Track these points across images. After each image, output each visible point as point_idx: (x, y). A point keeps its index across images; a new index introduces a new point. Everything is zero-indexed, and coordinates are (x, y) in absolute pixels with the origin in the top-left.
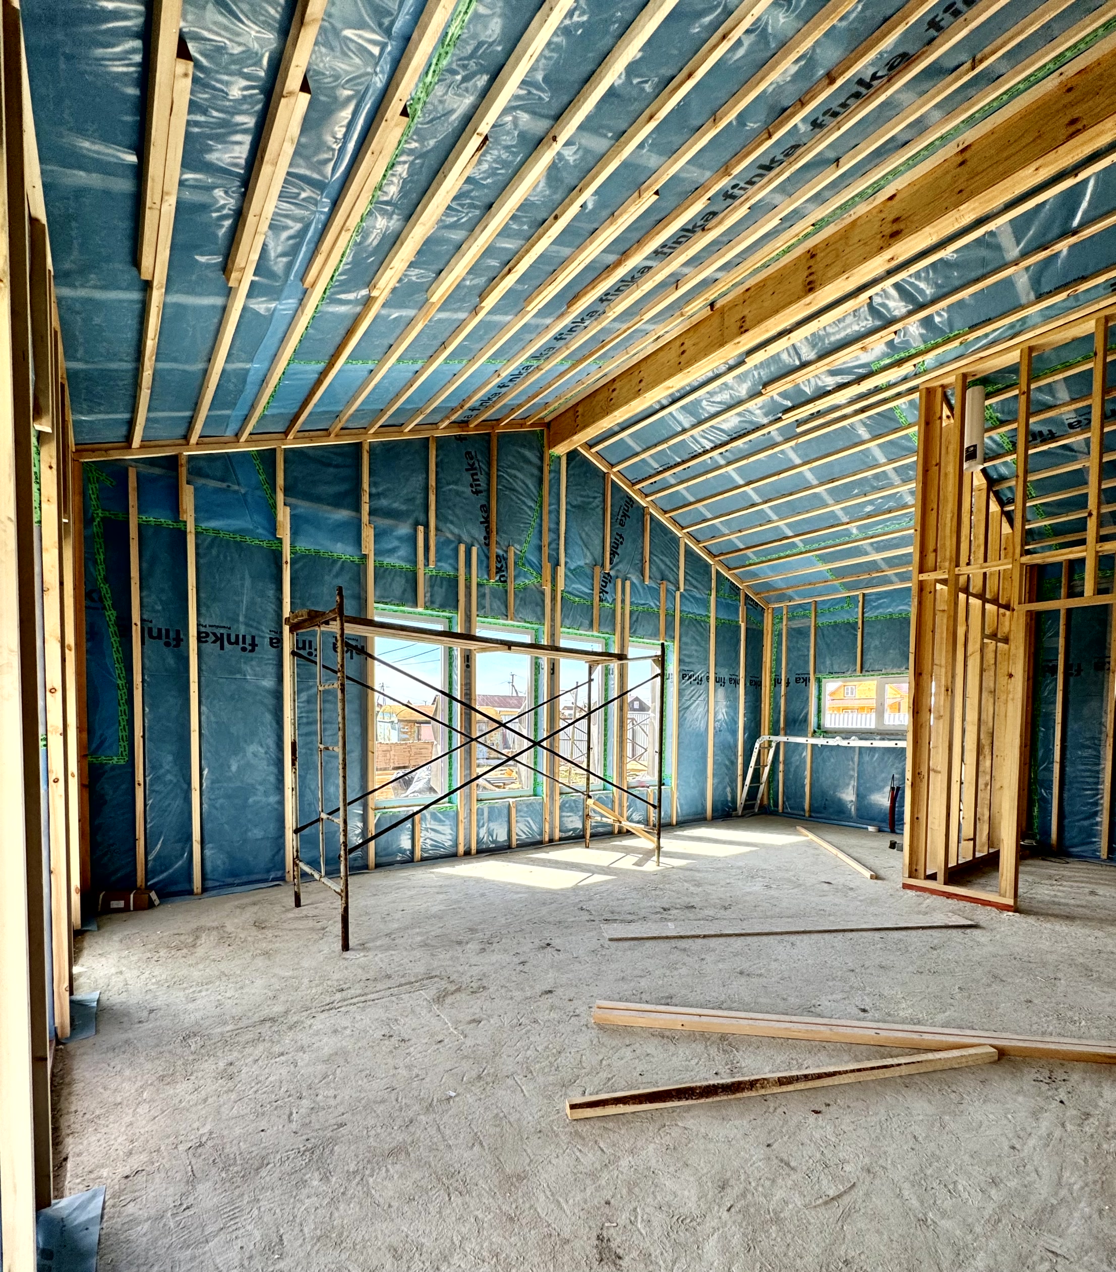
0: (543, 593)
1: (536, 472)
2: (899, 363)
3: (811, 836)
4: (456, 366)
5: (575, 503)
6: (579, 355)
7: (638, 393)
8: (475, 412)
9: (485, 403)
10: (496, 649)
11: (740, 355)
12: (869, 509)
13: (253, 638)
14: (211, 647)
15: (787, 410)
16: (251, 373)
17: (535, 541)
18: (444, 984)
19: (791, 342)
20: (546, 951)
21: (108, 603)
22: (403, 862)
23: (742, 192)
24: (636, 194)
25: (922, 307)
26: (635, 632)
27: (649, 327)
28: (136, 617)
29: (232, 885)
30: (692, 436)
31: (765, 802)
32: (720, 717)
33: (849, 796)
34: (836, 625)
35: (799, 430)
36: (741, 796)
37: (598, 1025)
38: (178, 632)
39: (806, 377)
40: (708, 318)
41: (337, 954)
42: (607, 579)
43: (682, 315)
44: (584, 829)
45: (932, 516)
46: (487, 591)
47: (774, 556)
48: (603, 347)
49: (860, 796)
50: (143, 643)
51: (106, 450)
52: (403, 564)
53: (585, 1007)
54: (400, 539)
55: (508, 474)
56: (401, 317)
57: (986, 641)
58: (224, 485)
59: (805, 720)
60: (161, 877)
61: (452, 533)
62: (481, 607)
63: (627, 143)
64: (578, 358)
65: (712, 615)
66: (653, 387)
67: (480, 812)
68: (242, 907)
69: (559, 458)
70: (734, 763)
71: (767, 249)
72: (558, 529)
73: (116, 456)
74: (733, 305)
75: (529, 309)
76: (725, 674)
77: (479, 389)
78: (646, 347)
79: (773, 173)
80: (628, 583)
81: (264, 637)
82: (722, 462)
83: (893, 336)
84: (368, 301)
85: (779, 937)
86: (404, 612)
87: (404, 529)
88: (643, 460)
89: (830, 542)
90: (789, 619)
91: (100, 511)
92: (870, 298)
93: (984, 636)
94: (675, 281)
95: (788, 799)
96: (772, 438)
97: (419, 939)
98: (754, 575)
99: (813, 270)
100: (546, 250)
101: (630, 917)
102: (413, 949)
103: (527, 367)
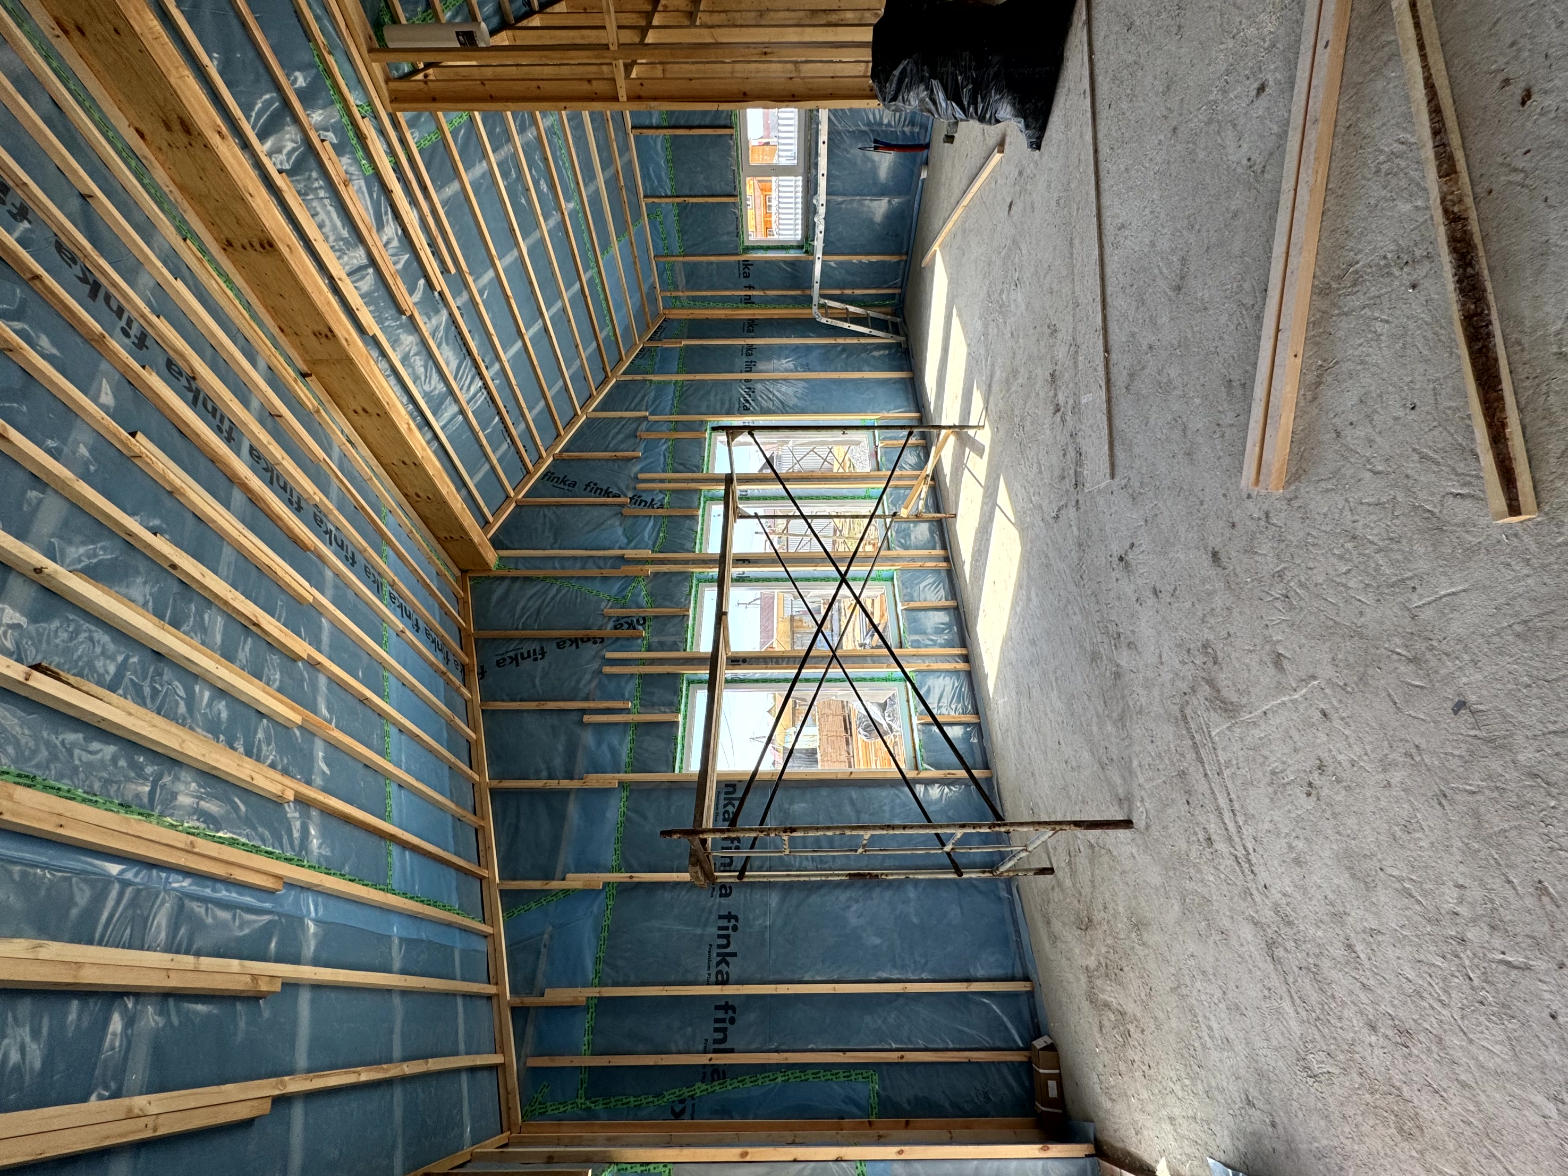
0: (656, 574)
1: (517, 585)
2: (361, 138)
3: (936, 247)
4: (391, 685)
5: (551, 540)
6: (375, 536)
7: (417, 465)
8: (451, 657)
9: (438, 645)
10: (726, 628)
11: (366, 344)
12: (544, 186)
13: (721, 917)
14: (734, 969)
15: (430, 284)
16: (405, 934)
17: (597, 584)
18: (1198, 701)
19: (344, 276)
20: (1133, 563)
21: (686, 1093)
22: (981, 736)
23: (135, 326)
24: (137, 461)
25: (286, 103)
26: (697, 467)
27: (336, 452)
28: (703, 1059)
29: (1019, 944)
30: (468, 403)
31: (889, 310)
32: (791, 366)
33: (880, 207)
34: (682, 231)
35: (453, 271)
36: (883, 338)
37: (1288, 483)
38: (718, 1008)
39: (387, 258)
40: (320, 379)
41: (1137, 836)
42: (637, 500)
43: (318, 411)
44: (929, 521)
45: (548, 87)
46: (656, 639)
47: (604, 305)
48: (363, 508)
49: (883, 192)
50: (731, 1051)
51: (508, 1093)
52: (629, 738)
53: (1250, 504)
54: (599, 743)
55: (520, 617)
56: (326, 759)
57: (698, 23)
58: (544, 951)
59: (792, 263)
60: (1014, 1032)
61: (591, 681)
62: (674, 647)
63: (49, 472)
64: (378, 539)
65: (674, 378)
66: (409, 447)
67: (915, 644)
68: (1054, 939)
69: (501, 558)
70: (845, 348)
71: (223, 302)
72: (582, 558)
73: (514, 1082)
74: (302, 348)
75: (311, 599)
76: (742, 361)
77: (420, 653)
78: (362, 458)
79: (103, 280)
80: (641, 476)
81: (720, 903)
82: (497, 366)
83: (326, 144)
84: (302, 802)
85: (1108, 250)
86: (683, 737)
87: (588, 738)
88: (499, 461)
89: (586, 236)
90: (676, 288)
91: (579, 1101)
92: (280, 172)
93: (693, 25)
94: (270, 419)
95: (885, 282)
96: (465, 304)
97: (1110, 728)
98: (627, 330)
99: (245, 242)
100: (226, 580)
101: (1072, 454)
102: (1129, 737)
103: (392, 598)
